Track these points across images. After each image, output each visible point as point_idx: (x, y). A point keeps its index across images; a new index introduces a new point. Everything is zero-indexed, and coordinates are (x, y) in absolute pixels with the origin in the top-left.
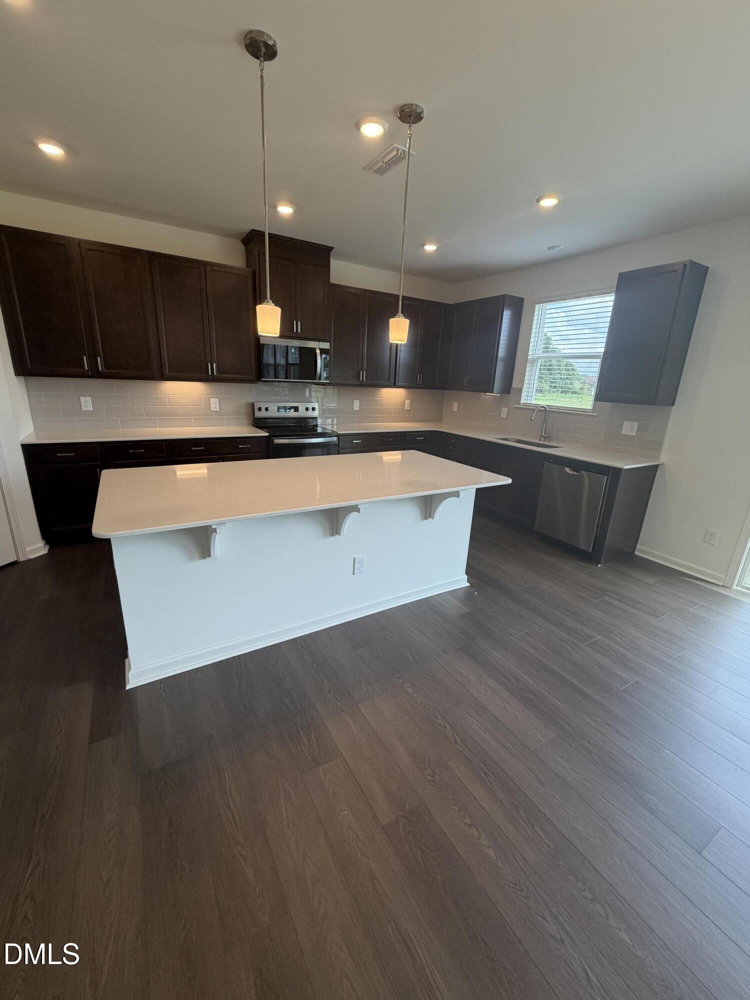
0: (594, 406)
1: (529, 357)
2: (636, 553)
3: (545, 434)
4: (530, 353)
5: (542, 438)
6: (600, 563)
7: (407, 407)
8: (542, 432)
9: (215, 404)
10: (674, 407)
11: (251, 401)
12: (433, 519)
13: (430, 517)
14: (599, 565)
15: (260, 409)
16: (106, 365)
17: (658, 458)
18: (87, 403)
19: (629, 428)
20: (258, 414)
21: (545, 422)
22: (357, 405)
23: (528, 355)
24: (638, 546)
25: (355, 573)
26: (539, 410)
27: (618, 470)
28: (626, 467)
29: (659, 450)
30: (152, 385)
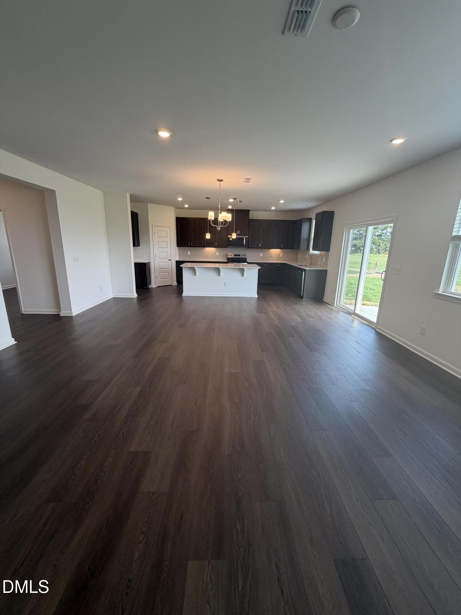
3: (311, 263)
6: (303, 299)
7: (281, 256)
9: (218, 254)
10: (330, 252)
11: (227, 253)
15: (229, 255)
16: (193, 244)
18: (189, 253)
20: (228, 257)
22: (261, 255)
29: (327, 266)
30: (203, 248)
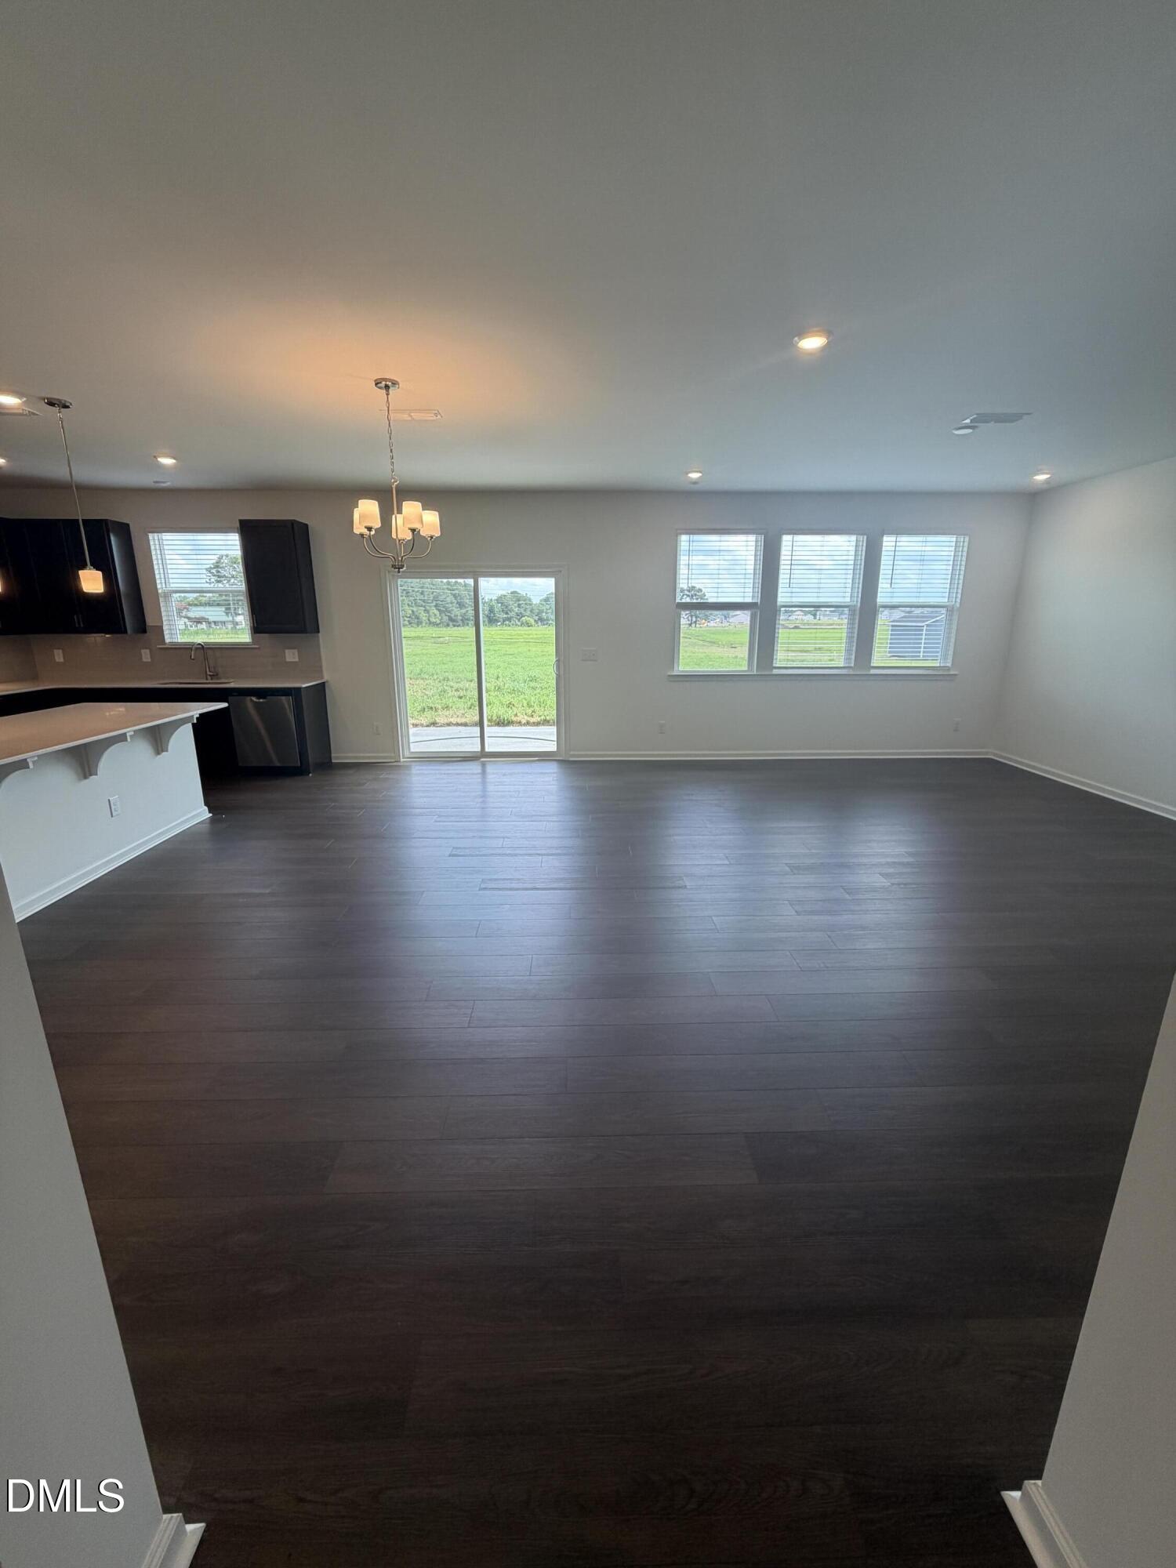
0: (253, 639)
1: (160, 591)
2: (333, 761)
3: (210, 671)
4: (159, 586)
5: (209, 677)
6: (310, 773)
8: (206, 672)
10: (320, 634)
12: (167, 751)
13: (163, 751)
14: (311, 775)
17: (322, 678)
19: (291, 656)
21: (206, 659)
23: (156, 589)
24: (333, 755)
25: (114, 814)
26: (197, 649)
27: (299, 689)
28: (304, 686)
29: (321, 671)
